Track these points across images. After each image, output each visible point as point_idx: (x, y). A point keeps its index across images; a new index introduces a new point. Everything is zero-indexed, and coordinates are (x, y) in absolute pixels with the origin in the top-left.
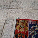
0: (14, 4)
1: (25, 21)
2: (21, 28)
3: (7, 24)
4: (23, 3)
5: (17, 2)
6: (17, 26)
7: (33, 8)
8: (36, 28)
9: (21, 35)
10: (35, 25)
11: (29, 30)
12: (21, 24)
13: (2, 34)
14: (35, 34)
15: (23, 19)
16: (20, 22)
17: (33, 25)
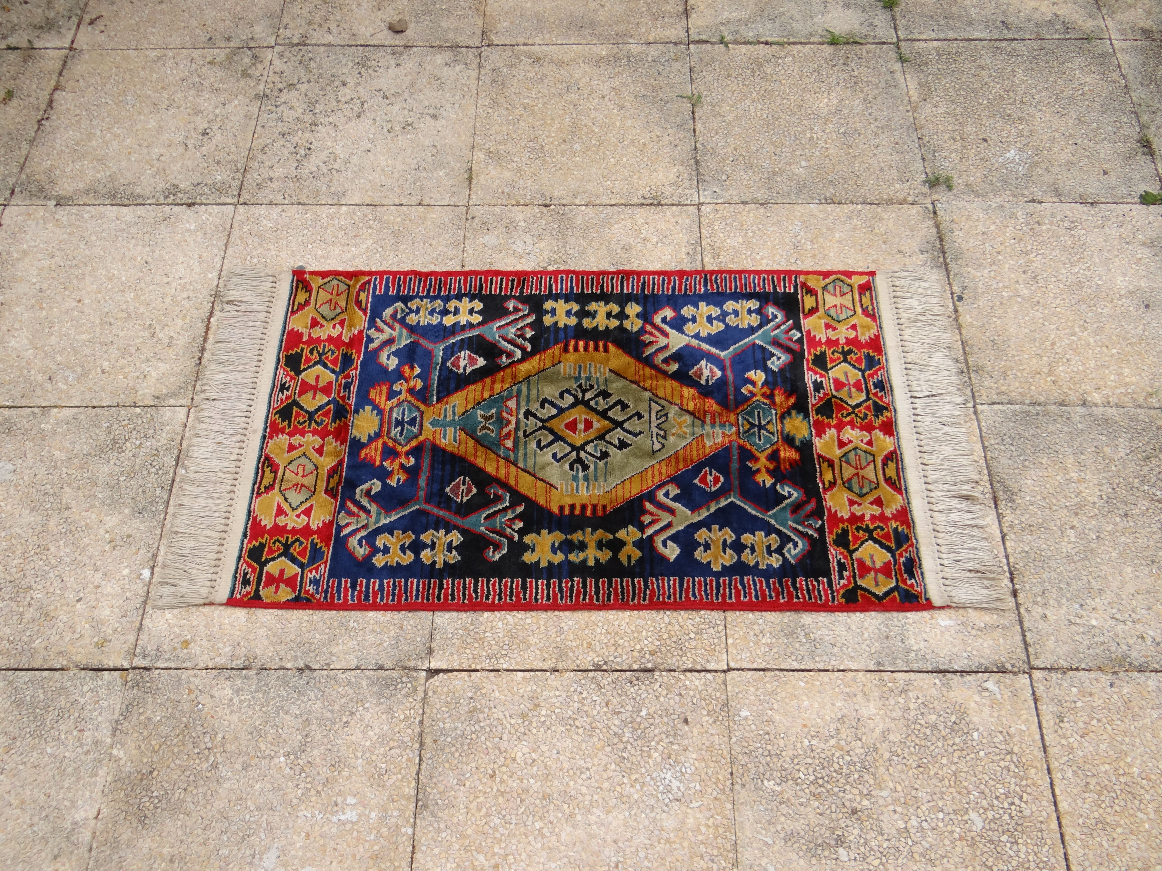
0: (279, 172)
1: (351, 283)
2: (323, 322)
3: (229, 302)
4: (347, 162)
5: (303, 152)
6: (293, 313)
7: (415, 200)
8: (411, 311)
9: (320, 355)
10: (406, 300)
11: (369, 328)
12: (323, 296)
13: (200, 359)
14: (399, 344)
15: (341, 269)
16: (314, 286)
17: (399, 298)
